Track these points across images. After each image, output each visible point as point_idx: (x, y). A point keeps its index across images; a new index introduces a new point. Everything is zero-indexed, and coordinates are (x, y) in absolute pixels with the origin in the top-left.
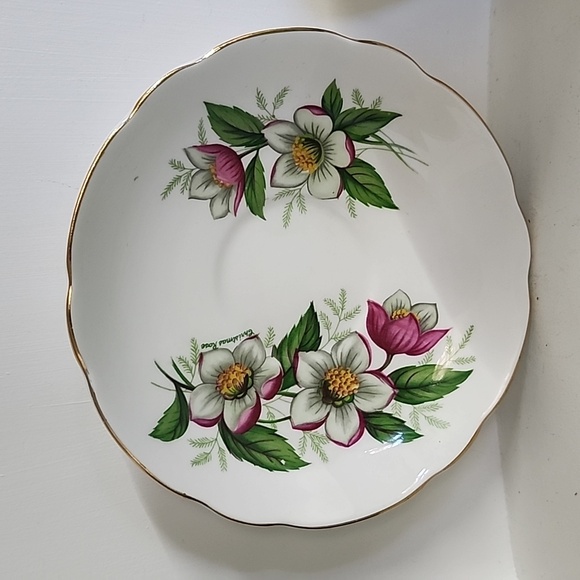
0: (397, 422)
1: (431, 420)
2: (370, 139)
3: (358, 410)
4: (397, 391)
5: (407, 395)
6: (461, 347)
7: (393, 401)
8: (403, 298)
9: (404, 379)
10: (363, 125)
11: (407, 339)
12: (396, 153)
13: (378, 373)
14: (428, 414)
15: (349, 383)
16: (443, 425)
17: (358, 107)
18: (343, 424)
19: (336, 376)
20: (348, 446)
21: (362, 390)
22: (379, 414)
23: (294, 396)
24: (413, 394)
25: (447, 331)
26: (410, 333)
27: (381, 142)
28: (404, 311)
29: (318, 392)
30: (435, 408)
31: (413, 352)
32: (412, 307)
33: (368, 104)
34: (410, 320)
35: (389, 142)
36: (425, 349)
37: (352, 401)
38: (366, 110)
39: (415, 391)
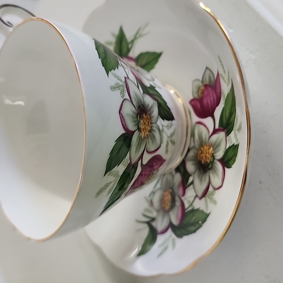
11: (212, 99)
15: (208, 151)
19: (201, 153)
21: (215, 147)
23: (192, 183)
29: (200, 170)
37: (214, 159)
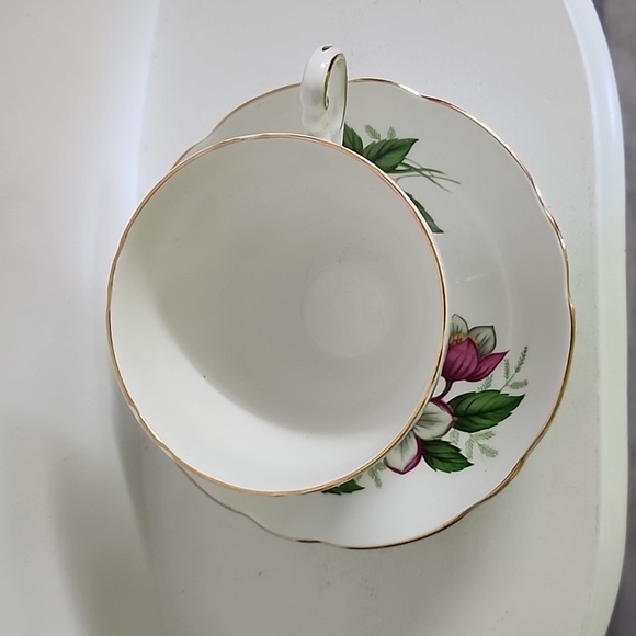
0: (453, 451)
1: (483, 449)
2: (399, 168)
3: (417, 438)
4: (456, 419)
5: (466, 423)
6: (517, 370)
7: (452, 429)
8: (460, 323)
9: (464, 406)
10: (388, 156)
12: (428, 177)
13: (437, 401)
14: (482, 442)
16: (492, 453)
17: (377, 141)
18: (402, 452)
20: (403, 473)
22: (437, 442)
24: (471, 421)
25: (505, 353)
26: (469, 358)
27: (411, 169)
28: (461, 336)
30: (489, 436)
31: (473, 378)
32: (469, 331)
33: (384, 136)
34: (468, 345)
35: (417, 167)
36: (485, 375)
38: (385, 142)
39: (473, 419)
